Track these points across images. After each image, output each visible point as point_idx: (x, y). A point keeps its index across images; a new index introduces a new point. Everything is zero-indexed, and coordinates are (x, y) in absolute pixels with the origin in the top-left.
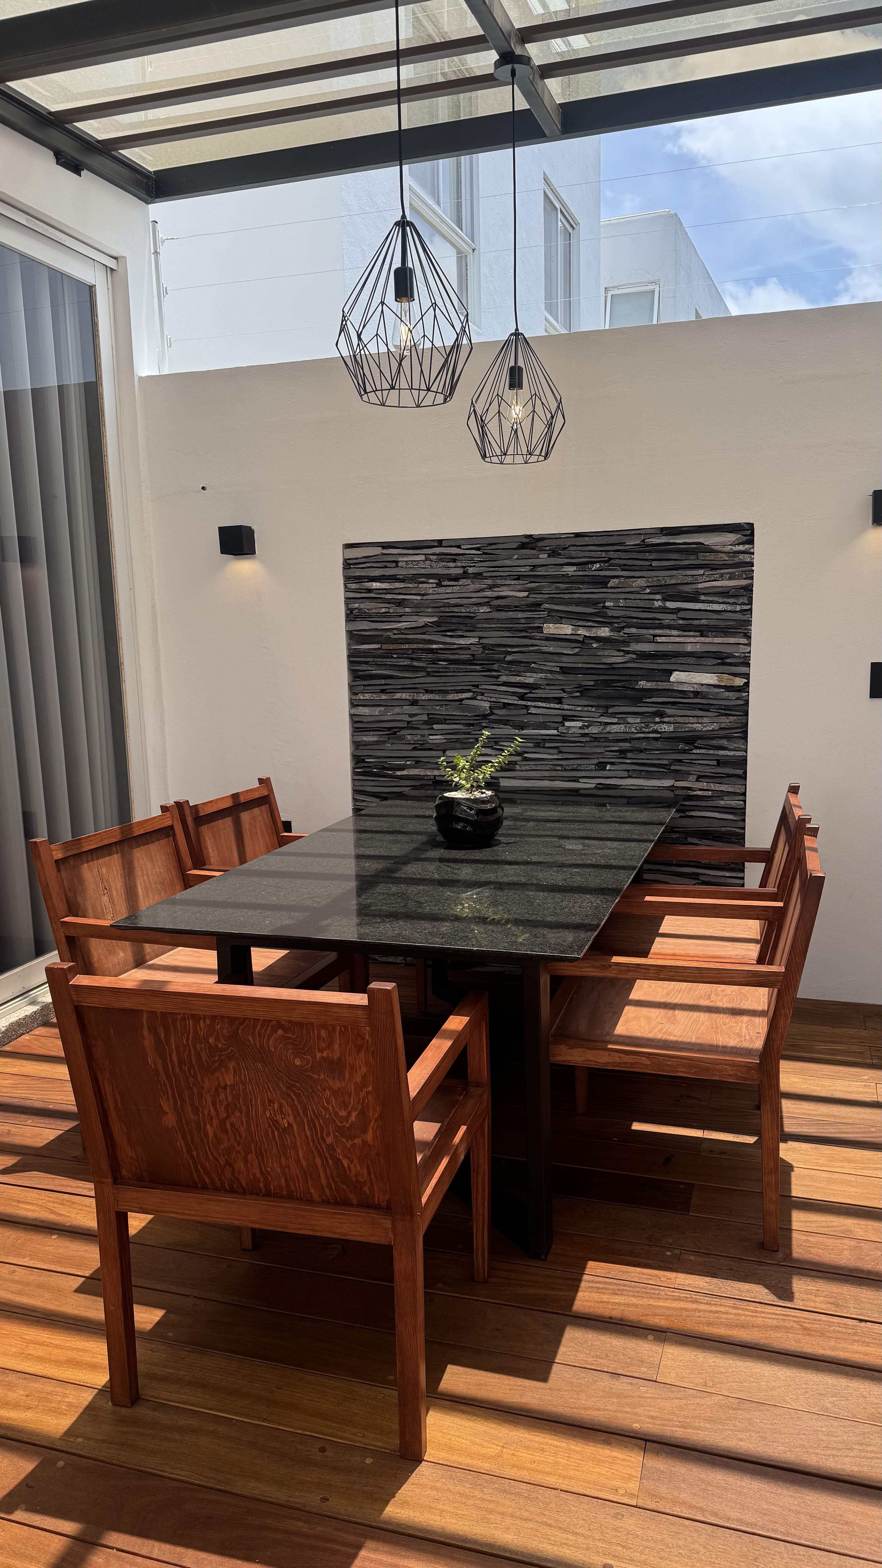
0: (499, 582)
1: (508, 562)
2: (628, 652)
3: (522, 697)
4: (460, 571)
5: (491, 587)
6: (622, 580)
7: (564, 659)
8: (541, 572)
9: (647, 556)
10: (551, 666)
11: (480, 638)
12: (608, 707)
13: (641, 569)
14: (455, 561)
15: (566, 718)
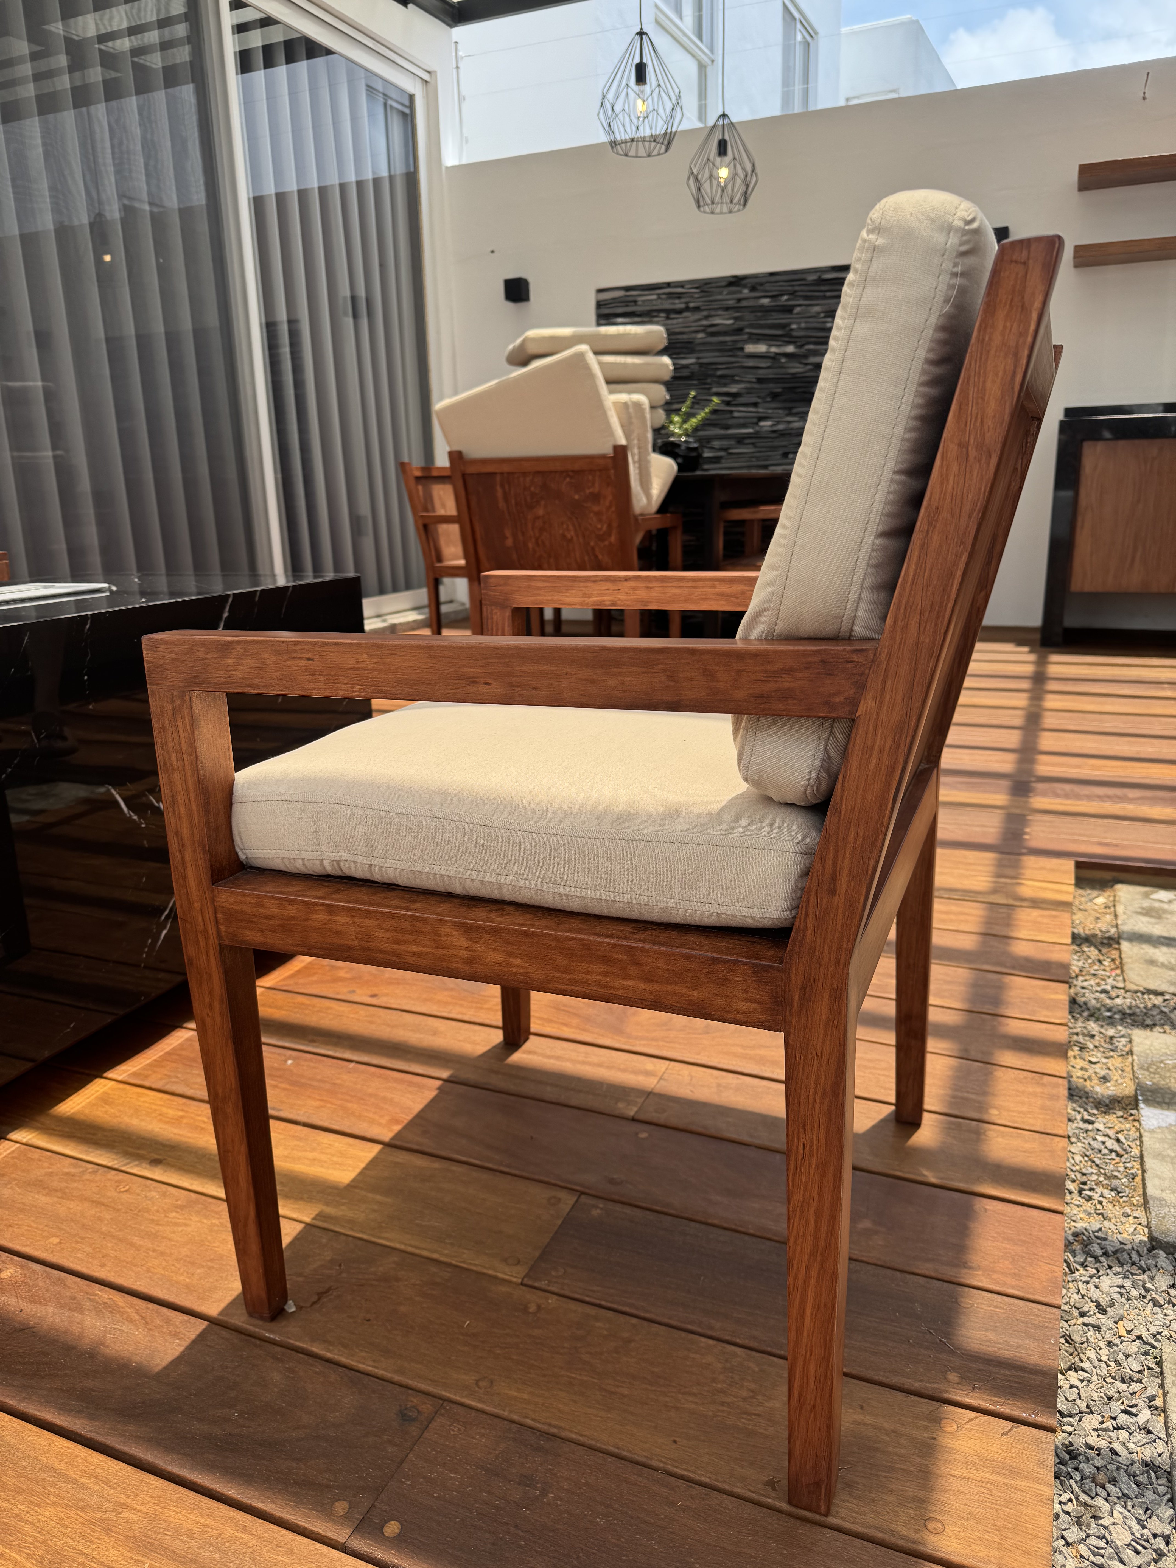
0: (713, 313)
1: (719, 297)
2: (806, 364)
3: (728, 403)
4: (683, 306)
5: (707, 317)
6: (803, 308)
7: (761, 371)
8: (744, 303)
9: (823, 288)
10: (751, 377)
11: (698, 358)
12: (790, 408)
13: (817, 298)
14: (679, 298)
15: (761, 419)
